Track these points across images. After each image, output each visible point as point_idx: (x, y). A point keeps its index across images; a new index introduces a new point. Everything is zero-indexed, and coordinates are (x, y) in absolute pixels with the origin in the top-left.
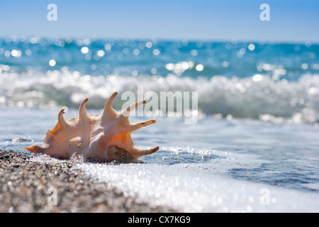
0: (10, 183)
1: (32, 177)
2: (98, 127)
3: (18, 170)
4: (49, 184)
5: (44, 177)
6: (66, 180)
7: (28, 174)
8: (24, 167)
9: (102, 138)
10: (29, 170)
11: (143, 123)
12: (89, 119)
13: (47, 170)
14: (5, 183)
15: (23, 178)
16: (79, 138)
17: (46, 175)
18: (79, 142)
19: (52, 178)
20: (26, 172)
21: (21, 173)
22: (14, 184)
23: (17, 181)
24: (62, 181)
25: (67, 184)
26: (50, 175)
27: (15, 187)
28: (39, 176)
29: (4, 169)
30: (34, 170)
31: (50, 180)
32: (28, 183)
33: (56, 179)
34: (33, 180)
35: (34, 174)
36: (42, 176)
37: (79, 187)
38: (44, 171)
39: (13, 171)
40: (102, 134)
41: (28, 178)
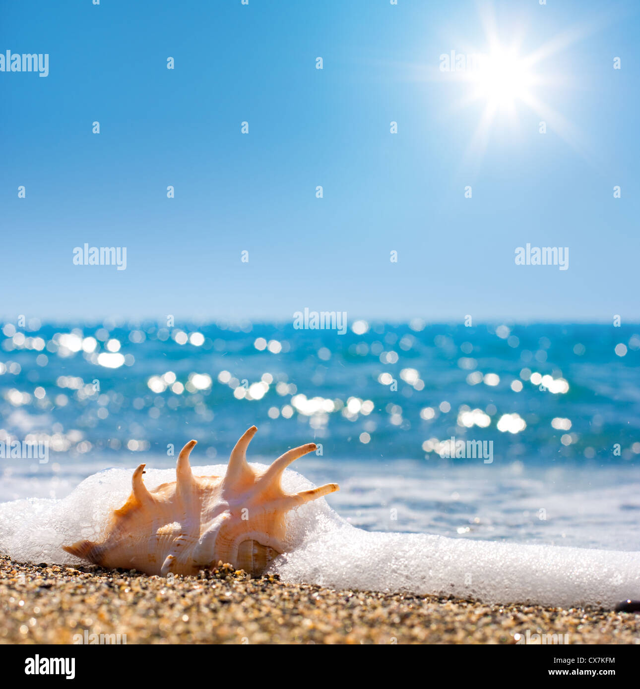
0: (33, 622)
1: (80, 607)
2: (216, 501)
3: (50, 593)
4: (116, 622)
5: (104, 608)
6: (152, 613)
7: (71, 603)
8: (61, 589)
9: (225, 524)
10: (73, 595)
11: (312, 493)
12: (198, 486)
13: (111, 594)
14: (25, 621)
15: (61, 610)
16: (176, 526)
17: (109, 604)
18: (176, 533)
19: (122, 610)
20: (67, 598)
21: (55, 601)
22: (43, 622)
23: (49, 618)
24: (145, 615)
25: (154, 622)
26: (117, 602)
27: (45, 629)
28: (95, 607)
29: (20, 592)
30: (83, 594)
31: (118, 613)
32: (72, 621)
33: (130, 611)
34: (83, 614)
35: (83, 601)
36: (100, 605)
37: (180, 628)
38: (105, 595)
39: (38, 595)
40: (225, 515)
41: (71, 611)
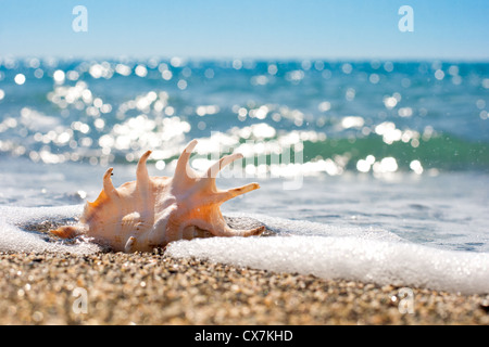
0: (28, 287)
1: (64, 276)
2: (166, 196)
3: (41, 265)
4: (91, 287)
5: (82, 277)
6: (118, 281)
7: (57, 273)
8: (49, 262)
9: (173, 214)
10: (58, 266)
11: (239, 190)
12: (153, 185)
13: (86, 266)
14: (22, 286)
15: (49, 278)
16: (136, 215)
17: (85, 273)
18: (136, 220)
19: (95, 278)
20: (54, 269)
21: (45, 271)
22: (35, 287)
23: (40, 284)
24: (113, 282)
25: (119, 287)
26: (91, 272)
27: (37, 292)
28: (75, 275)
29: (18, 265)
30: (66, 266)
31: (92, 280)
32: (57, 286)
33: (101, 279)
34: (65, 281)
35: (66, 271)
36: (79, 274)
37: (139, 292)
38: (82, 267)
39: (32, 267)
40: (173, 207)
41: (57, 279)
